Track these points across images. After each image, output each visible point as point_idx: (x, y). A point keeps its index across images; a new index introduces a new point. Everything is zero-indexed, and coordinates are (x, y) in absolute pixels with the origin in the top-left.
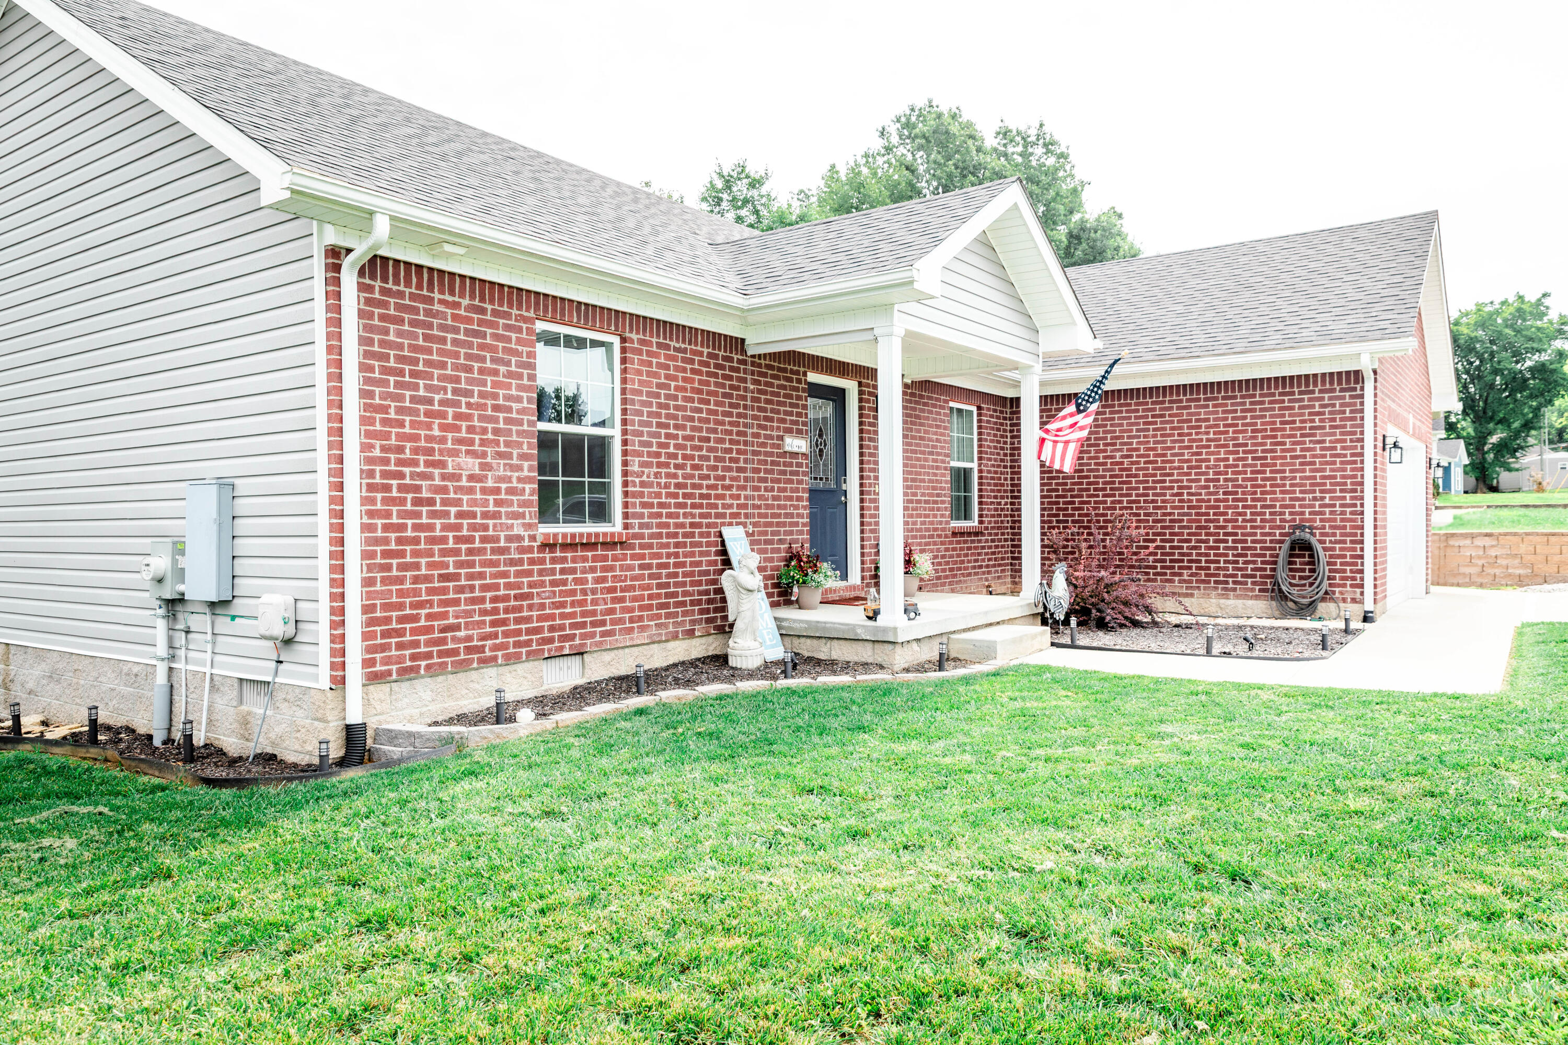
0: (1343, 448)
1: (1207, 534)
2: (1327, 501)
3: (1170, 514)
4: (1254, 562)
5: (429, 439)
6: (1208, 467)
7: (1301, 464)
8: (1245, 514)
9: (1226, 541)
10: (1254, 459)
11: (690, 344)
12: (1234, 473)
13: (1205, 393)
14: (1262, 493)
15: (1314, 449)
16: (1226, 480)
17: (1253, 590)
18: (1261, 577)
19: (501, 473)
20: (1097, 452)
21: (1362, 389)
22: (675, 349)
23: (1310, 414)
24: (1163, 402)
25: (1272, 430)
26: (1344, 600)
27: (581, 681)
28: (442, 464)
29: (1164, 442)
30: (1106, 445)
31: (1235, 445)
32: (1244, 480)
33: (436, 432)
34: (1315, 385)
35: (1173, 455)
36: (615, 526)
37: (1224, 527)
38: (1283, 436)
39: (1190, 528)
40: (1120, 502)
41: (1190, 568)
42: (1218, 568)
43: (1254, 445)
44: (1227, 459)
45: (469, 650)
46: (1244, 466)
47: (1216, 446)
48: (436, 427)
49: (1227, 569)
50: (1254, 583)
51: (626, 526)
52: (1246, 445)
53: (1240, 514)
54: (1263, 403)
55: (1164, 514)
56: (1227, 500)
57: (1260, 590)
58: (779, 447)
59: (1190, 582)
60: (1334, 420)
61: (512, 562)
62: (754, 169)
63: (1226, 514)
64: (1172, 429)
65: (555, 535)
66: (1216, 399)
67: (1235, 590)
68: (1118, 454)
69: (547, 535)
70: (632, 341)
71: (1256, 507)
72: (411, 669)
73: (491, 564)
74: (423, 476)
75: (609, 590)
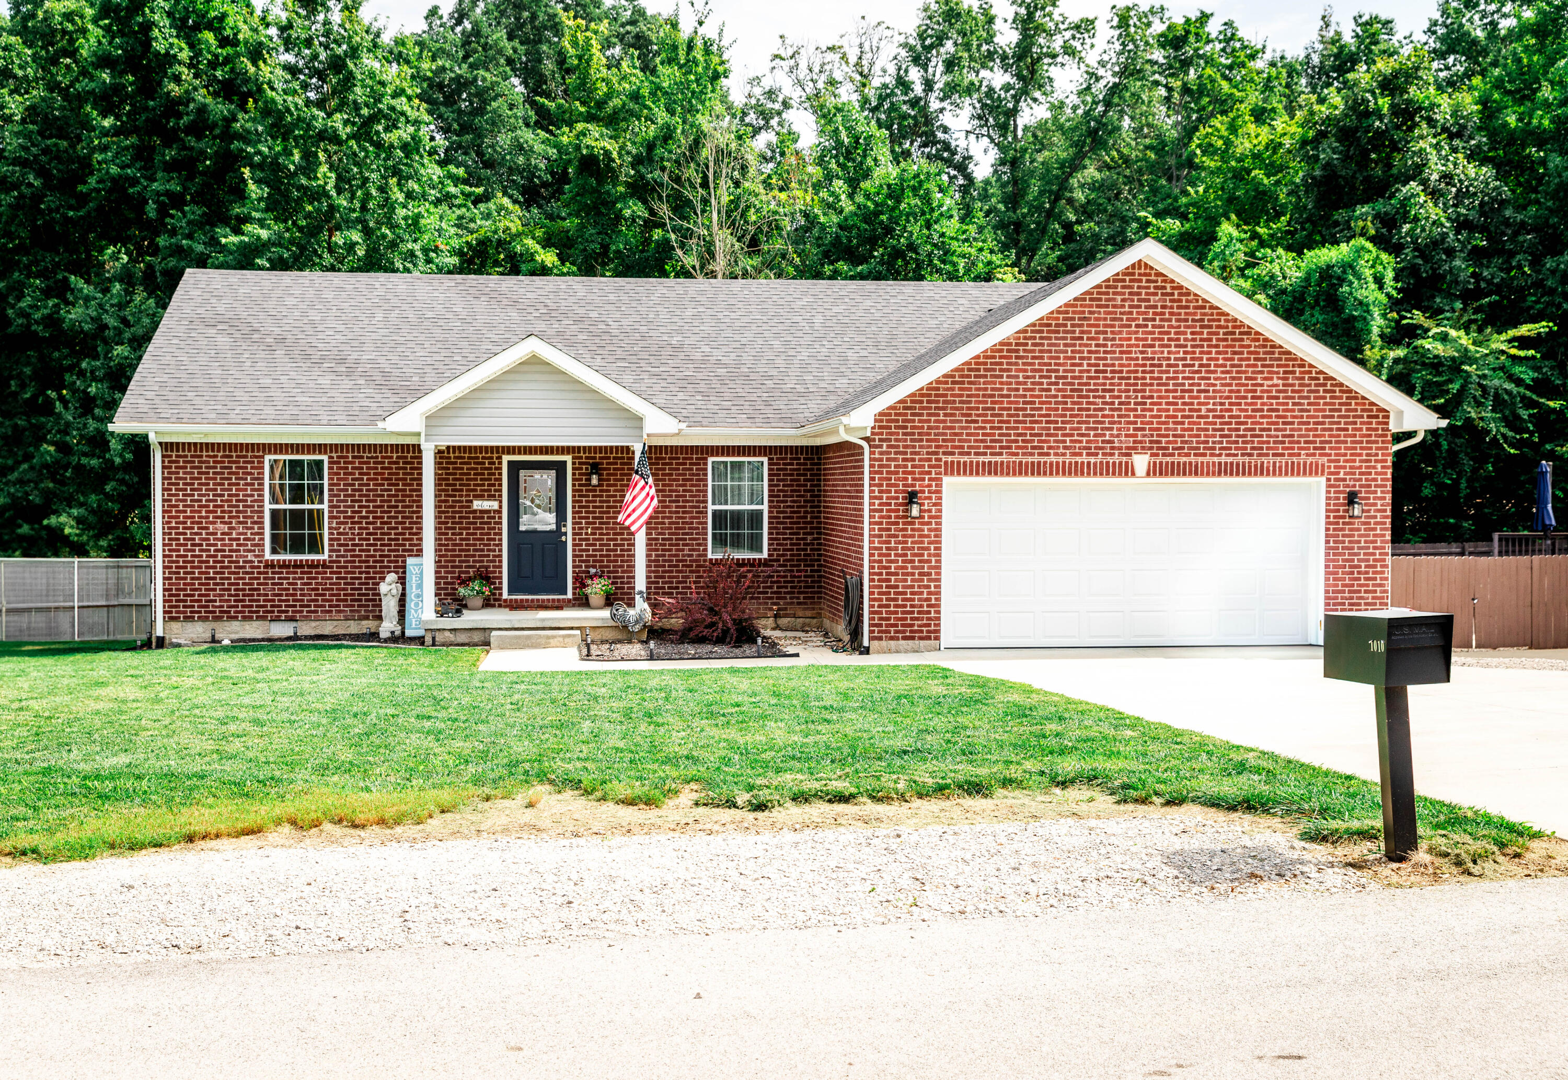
5: (200, 517)
11: (381, 453)
19: (241, 531)
22: (368, 457)
28: (207, 528)
33: (204, 514)
36: (325, 556)
45: (221, 612)
48: (204, 512)
51: (330, 556)
58: (468, 507)
61: (247, 573)
65: (277, 561)
69: (271, 561)
70: (332, 458)
72: (190, 617)
73: (234, 573)
74: (196, 534)
75: (313, 589)
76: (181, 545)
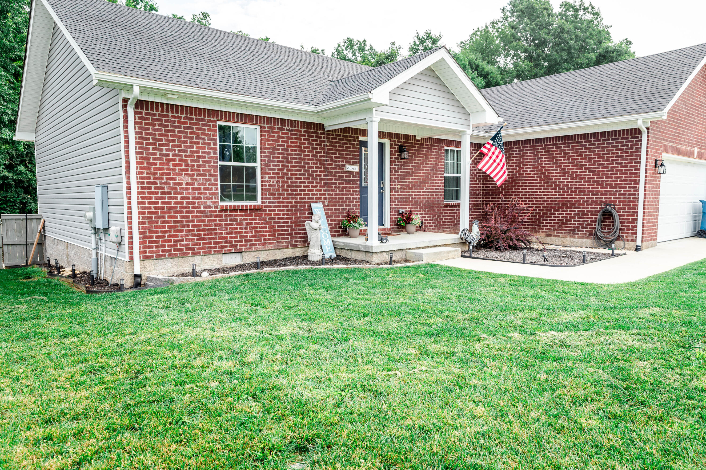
0: (631, 166)
1: (567, 208)
2: (622, 192)
3: (550, 198)
4: (587, 221)
5: (168, 169)
6: (568, 176)
7: (611, 174)
8: (584, 198)
9: (575, 211)
10: (589, 172)
11: (295, 127)
12: (580, 179)
13: (568, 140)
14: (592, 188)
15: (617, 167)
16: (576, 182)
17: (586, 234)
18: (590, 228)
19: (201, 182)
20: (520, 169)
21: (641, 137)
22: (287, 130)
23: (616, 150)
24: (549, 145)
25: (598, 158)
26: (628, 240)
27: (241, 263)
28: (174, 179)
29: (549, 164)
30: (523, 165)
31: (581, 165)
32: (584, 182)
33: (171, 167)
34: (619, 135)
35: (553, 170)
36: (259, 202)
37: (574, 204)
38: (603, 161)
39: (559, 204)
40: (529, 192)
41: (558, 223)
42: (571, 224)
43: (589, 165)
44: (577, 172)
45: (187, 249)
46: (585, 175)
47: (572, 166)
48: (171, 165)
49: (575, 224)
50: (586, 231)
51: (262, 203)
52: (586, 165)
53: (582, 198)
54: (594, 144)
55: (548, 198)
56: (576, 192)
57: (589, 235)
58: (343, 169)
59: (558, 230)
60: (627, 153)
61: (207, 216)
62: (434, 34)
63: (575, 198)
64: (553, 157)
65: (226, 206)
66: (573, 143)
67: (578, 234)
68: (529, 170)
69: (222, 206)
70: (265, 128)
71: (589, 195)
72: (162, 255)
73: (197, 217)
74: (166, 183)
75: (254, 228)
76: (153, 193)
